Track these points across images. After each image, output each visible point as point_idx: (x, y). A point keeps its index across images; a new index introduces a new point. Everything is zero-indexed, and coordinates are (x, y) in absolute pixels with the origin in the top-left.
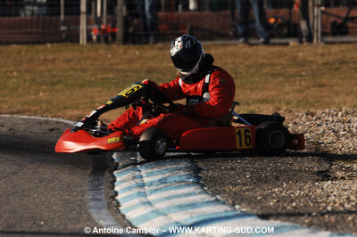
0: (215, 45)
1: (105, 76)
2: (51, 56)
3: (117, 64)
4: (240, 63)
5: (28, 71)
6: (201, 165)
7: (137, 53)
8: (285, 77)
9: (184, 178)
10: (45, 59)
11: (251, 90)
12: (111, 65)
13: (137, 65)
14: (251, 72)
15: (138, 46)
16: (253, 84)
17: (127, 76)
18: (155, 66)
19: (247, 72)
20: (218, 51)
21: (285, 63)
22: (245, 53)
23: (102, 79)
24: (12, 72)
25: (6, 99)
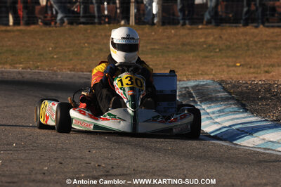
0: (229, 26)
1: (153, 47)
3: (160, 39)
4: (250, 40)
5: (95, 43)
6: (244, 102)
7: (173, 31)
9: (236, 109)
11: (261, 58)
12: (155, 40)
13: (174, 40)
14: (259, 46)
15: (173, 26)
16: (262, 54)
17: (169, 48)
18: (188, 41)
19: (256, 46)
20: (233, 31)
22: (253, 33)
23: (151, 49)
24: (84, 44)
25: (84, 62)
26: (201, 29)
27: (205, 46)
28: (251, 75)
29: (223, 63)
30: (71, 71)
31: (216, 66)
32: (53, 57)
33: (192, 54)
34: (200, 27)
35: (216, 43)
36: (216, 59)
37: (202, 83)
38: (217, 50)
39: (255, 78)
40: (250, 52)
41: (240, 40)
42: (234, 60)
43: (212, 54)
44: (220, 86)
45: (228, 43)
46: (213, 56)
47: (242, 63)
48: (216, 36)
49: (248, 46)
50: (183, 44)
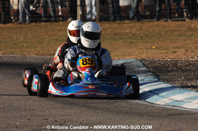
0: (147, 21)
2: (63, 28)
4: (162, 30)
5: (53, 35)
6: (158, 74)
7: (108, 25)
8: (186, 36)
9: (152, 79)
10: (60, 30)
11: (170, 42)
13: (109, 31)
14: (168, 34)
15: (107, 22)
16: (170, 40)
17: (105, 37)
18: (118, 32)
19: (166, 34)
20: (150, 24)
21: (185, 29)
22: (164, 25)
24: (45, 36)
25: (45, 48)
26: (128, 23)
27: (130, 35)
28: (163, 55)
29: (143, 47)
30: (36, 55)
31: (138, 49)
32: (23, 46)
33: (121, 41)
34: (126, 22)
35: (138, 33)
36: (138, 44)
37: (128, 61)
38: (139, 38)
39: (166, 56)
40: (162, 38)
41: (155, 30)
42: (151, 44)
43: (135, 41)
44: (141, 63)
45: (147, 33)
46: (136, 42)
47: (157, 46)
48: (138, 28)
49: (160, 34)
50: (115, 34)
